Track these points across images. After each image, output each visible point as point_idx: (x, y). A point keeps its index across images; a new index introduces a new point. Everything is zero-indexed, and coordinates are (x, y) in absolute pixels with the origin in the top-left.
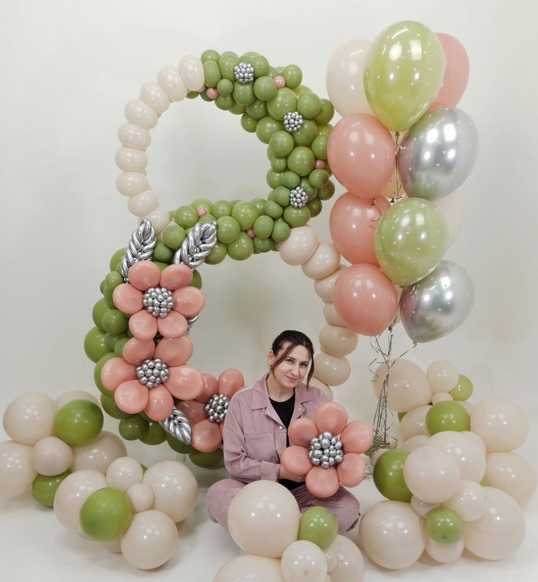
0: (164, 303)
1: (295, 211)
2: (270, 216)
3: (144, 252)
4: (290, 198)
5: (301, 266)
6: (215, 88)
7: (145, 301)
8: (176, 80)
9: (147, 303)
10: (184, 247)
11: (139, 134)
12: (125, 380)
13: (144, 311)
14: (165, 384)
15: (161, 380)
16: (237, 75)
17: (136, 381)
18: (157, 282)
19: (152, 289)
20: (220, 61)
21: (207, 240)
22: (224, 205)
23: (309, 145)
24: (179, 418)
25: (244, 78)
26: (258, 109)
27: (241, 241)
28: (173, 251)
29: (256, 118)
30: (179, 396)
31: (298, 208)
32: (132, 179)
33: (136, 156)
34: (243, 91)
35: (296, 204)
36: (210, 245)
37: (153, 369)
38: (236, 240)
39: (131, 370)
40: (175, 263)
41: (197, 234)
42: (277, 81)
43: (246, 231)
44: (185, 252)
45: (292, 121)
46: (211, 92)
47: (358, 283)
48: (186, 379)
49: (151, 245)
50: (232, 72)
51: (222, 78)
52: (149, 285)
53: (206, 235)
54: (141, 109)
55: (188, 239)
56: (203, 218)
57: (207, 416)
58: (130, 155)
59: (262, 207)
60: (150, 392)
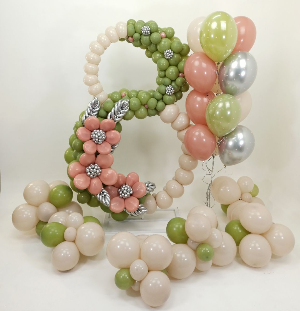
0: (100, 137)
1: (168, 97)
2: (155, 99)
3: (94, 113)
4: (166, 90)
5: (170, 124)
6: (132, 37)
7: (92, 136)
8: (114, 33)
9: (93, 136)
10: (113, 111)
11: (95, 57)
12: (80, 173)
13: (91, 141)
14: (99, 176)
15: (97, 174)
16: (142, 32)
17: (85, 174)
18: (98, 127)
19: (96, 130)
20: (135, 25)
21: (124, 109)
22: (134, 92)
23: (176, 66)
24: (105, 194)
25: (145, 33)
26: (153, 47)
27: (142, 110)
28: (108, 113)
29: (152, 51)
30: (106, 183)
31: (169, 95)
32: (91, 78)
33: (93, 67)
34: (145, 39)
35: (168, 93)
36: (126, 111)
37: (93, 169)
38: (139, 109)
39: (83, 168)
40: (108, 118)
41: (119, 105)
42: (162, 34)
43: (144, 105)
44: (113, 114)
45: (168, 54)
46: (130, 38)
47: (197, 134)
48: (109, 175)
49: (98, 109)
50: (140, 30)
51: (135, 32)
52: (94, 128)
53: (124, 106)
54: (97, 46)
55: (115, 108)
56: (123, 98)
57: (118, 195)
58: (91, 66)
59: (153, 94)
60: (92, 180)
